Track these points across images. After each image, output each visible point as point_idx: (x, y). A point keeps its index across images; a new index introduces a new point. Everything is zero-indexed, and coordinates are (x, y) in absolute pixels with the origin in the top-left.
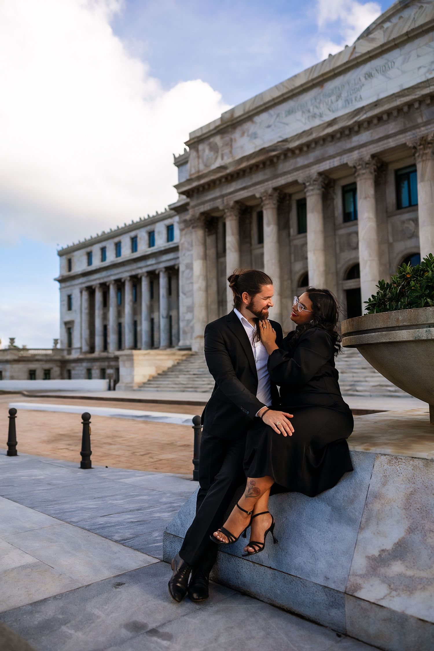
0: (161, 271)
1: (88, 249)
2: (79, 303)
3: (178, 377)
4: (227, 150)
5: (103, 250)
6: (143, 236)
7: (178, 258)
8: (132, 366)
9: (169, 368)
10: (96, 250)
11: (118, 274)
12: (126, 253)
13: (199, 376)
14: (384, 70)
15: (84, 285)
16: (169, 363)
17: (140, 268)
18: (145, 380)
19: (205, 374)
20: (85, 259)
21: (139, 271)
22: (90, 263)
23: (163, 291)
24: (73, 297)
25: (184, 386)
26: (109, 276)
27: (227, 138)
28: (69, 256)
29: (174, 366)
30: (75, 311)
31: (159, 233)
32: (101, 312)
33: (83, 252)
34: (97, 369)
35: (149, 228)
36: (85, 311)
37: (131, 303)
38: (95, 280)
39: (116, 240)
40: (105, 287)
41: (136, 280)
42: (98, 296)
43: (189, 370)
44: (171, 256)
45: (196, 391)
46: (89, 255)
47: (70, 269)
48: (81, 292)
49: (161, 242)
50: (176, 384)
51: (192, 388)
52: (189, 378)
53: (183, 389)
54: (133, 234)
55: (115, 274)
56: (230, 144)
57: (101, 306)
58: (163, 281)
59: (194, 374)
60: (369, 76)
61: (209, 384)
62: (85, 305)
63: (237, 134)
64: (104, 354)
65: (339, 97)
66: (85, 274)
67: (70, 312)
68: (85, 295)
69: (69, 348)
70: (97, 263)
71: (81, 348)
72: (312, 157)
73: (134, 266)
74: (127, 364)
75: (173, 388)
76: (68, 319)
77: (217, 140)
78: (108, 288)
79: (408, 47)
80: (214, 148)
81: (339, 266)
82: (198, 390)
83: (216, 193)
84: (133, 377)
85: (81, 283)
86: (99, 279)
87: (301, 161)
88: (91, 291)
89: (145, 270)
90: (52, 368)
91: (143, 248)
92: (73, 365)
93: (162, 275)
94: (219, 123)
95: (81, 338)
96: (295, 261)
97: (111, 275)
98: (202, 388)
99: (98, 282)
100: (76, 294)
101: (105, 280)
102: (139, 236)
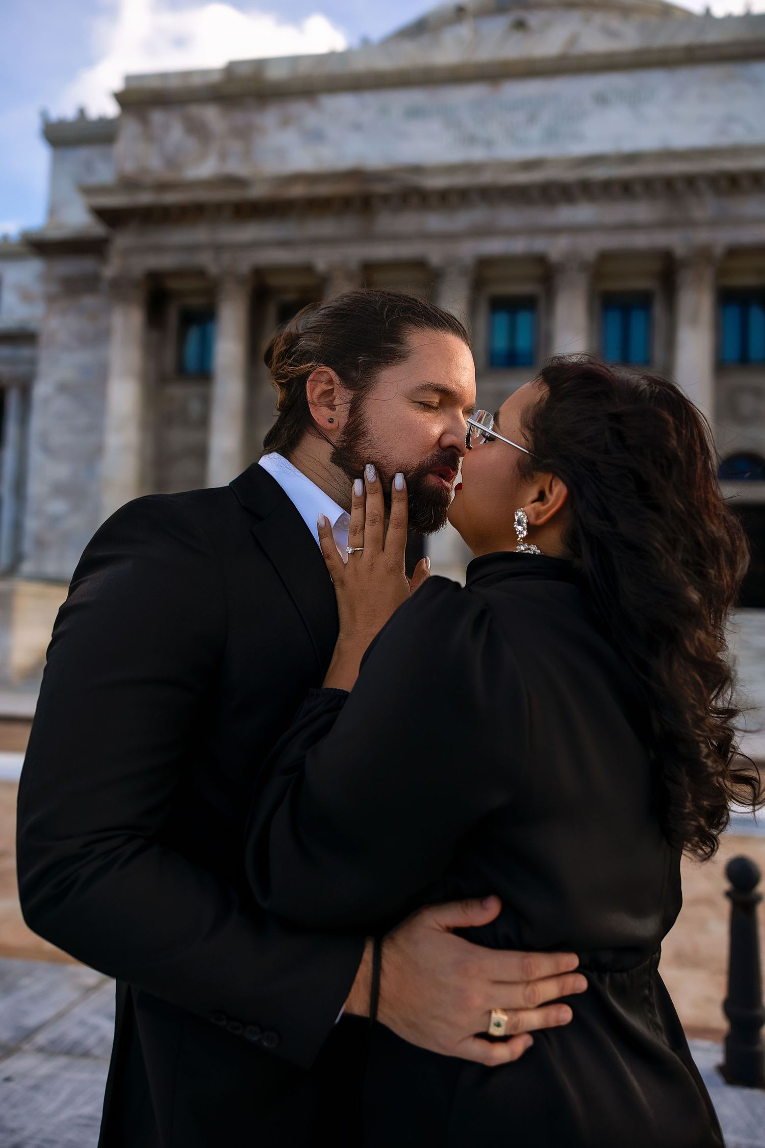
4: (236, 146)
14: (634, 100)
27: (239, 118)
56: (244, 134)
60: (601, 100)
63: (269, 118)
65: (532, 119)
72: (463, 219)
77: (211, 115)
79: (684, 75)
80: (197, 130)
83: (199, 234)
87: (435, 222)
94: (216, 78)
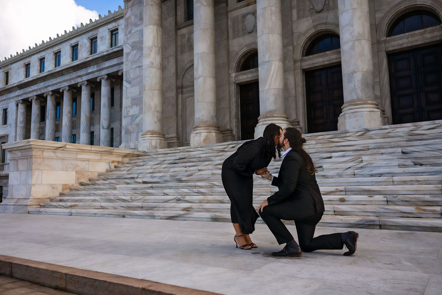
0: (103, 78)
1: (26, 61)
2: (14, 116)
3: (115, 189)
5: (42, 61)
6: (84, 42)
7: (122, 63)
8: (29, 169)
9: (100, 175)
10: (34, 61)
11: (56, 84)
12: (66, 61)
13: (154, 185)
15: (20, 98)
16: (102, 167)
17: (80, 76)
18: (55, 194)
19: (166, 181)
20: (22, 71)
21: (79, 80)
22: (27, 75)
23: (104, 100)
24: (9, 110)
25: (124, 204)
26: (46, 87)
28: (6, 69)
29: (109, 171)
30: (10, 125)
31: (102, 38)
32: (38, 125)
33: (22, 63)
35: (91, 34)
36: (20, 125)
37: (69, 115)
38: (32, 92)
39: (56, 49)
40: (42, 99)
41: (75, 90)
42: (35, 109)
43: (135, 176)
44: (115, 61)
45: (153, 217)
46: (27, 66)
47: (7, 83)
48: (17, 105)
49: (103, 47)
50: (110, 201)
51: (142, 208)
52: (134, 189)
53: (122, 211)
54: (73, 42)
55: (53, 85)
57: (38, 120)
58: (105, 89)
59: (145, 183)
61: (179, 200)
66: (21, 86)
67: (5, 126)
68: (22, 108)
70: (34, 73)
73: (74, 75)
74: (22, 165)
75: (102, 208)
76: (2, 133)
78: (46, 99)
81: (379, 15)
82: (157, 213)
84: (29, 187)
85: (18, 96)
86: (36, 90)
88: (27, 103)
89: (85, 78)
91: (84, 55)
93: (103, 82)
96: (299, 18)
97: (49, 86)
98: (165, 209)
99: (35, 93)
100: (12, 106)
101: (43, 91)
102: (80, 44)
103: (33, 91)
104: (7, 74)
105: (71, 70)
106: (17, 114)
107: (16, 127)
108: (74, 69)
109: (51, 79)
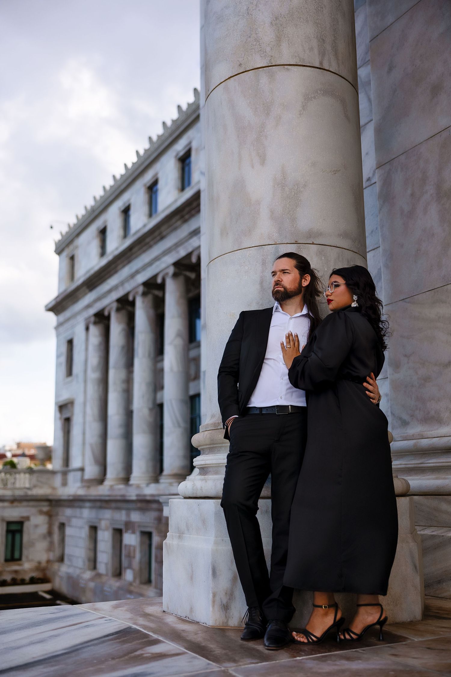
1: (101, 222)
2: (83, 356)
5: (126, 213)
10: (113, 218)
11: (151, 264)
12: (168, 200)
15: (92, 311)
20: (94, 247)
21: (193, 244)
22: (104, 254)
24: (75, 342)
26: (133, 276)
28: (71, 250)
30: (77, 376)
32: (123, 374)
33: (92, 231)
34: (107, 529)
36: (94, 375)
37: (179, 341)
38: (109, 293)
40: (126, 306)
42: (116, 333)
46: (103, 234)
47: (73, 280)
48: (87, 329)
54: (181, 145)
57: (124, 360)
62: (94, 359)
64: (120, 489)
66: (92, 283)
67: (70, 379)
69: (65, 469)
71: (82, 470)
76: (65, 396)
85: (88, 306)
86: (116, 288)
88: (103, 321)
90: (28, 518)
92: (68, 512)
95: (84, 443)
97: (137, 272)
99: (115, 295)
100: (79, 334)
101: (127, 287)
103: (110, 291)
104: (72, 258)
105: (176, 222)
106: (87, 349)
107: (85, 381)
108: (182, 217)
109: (140, 254)
